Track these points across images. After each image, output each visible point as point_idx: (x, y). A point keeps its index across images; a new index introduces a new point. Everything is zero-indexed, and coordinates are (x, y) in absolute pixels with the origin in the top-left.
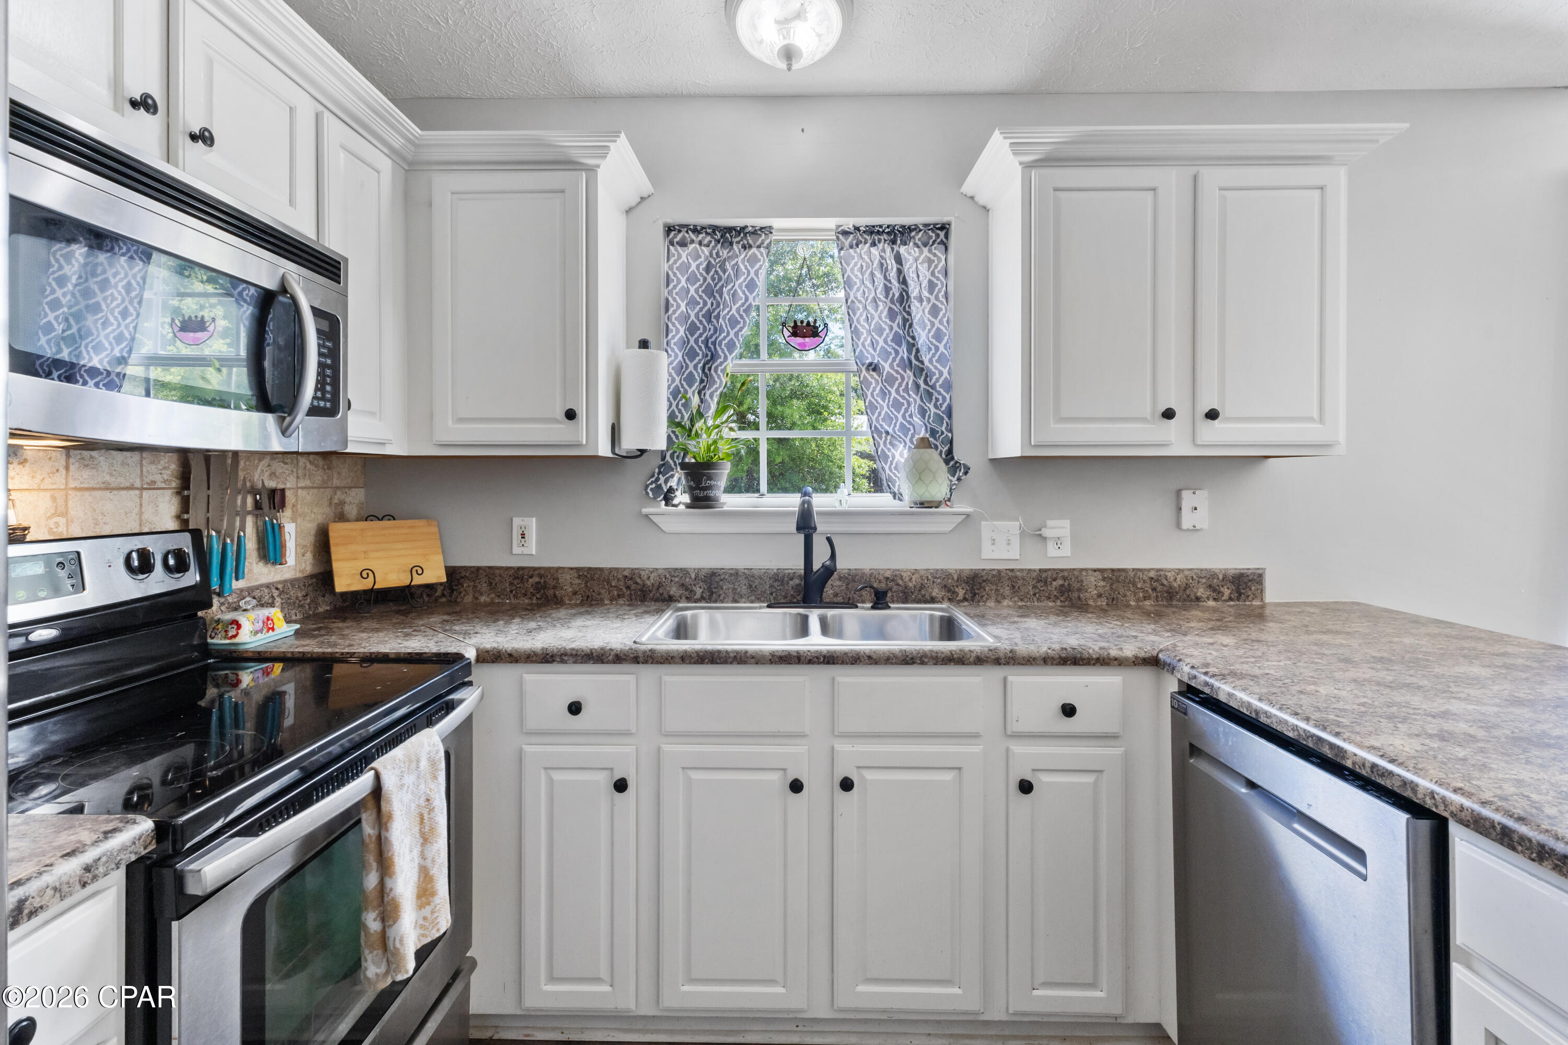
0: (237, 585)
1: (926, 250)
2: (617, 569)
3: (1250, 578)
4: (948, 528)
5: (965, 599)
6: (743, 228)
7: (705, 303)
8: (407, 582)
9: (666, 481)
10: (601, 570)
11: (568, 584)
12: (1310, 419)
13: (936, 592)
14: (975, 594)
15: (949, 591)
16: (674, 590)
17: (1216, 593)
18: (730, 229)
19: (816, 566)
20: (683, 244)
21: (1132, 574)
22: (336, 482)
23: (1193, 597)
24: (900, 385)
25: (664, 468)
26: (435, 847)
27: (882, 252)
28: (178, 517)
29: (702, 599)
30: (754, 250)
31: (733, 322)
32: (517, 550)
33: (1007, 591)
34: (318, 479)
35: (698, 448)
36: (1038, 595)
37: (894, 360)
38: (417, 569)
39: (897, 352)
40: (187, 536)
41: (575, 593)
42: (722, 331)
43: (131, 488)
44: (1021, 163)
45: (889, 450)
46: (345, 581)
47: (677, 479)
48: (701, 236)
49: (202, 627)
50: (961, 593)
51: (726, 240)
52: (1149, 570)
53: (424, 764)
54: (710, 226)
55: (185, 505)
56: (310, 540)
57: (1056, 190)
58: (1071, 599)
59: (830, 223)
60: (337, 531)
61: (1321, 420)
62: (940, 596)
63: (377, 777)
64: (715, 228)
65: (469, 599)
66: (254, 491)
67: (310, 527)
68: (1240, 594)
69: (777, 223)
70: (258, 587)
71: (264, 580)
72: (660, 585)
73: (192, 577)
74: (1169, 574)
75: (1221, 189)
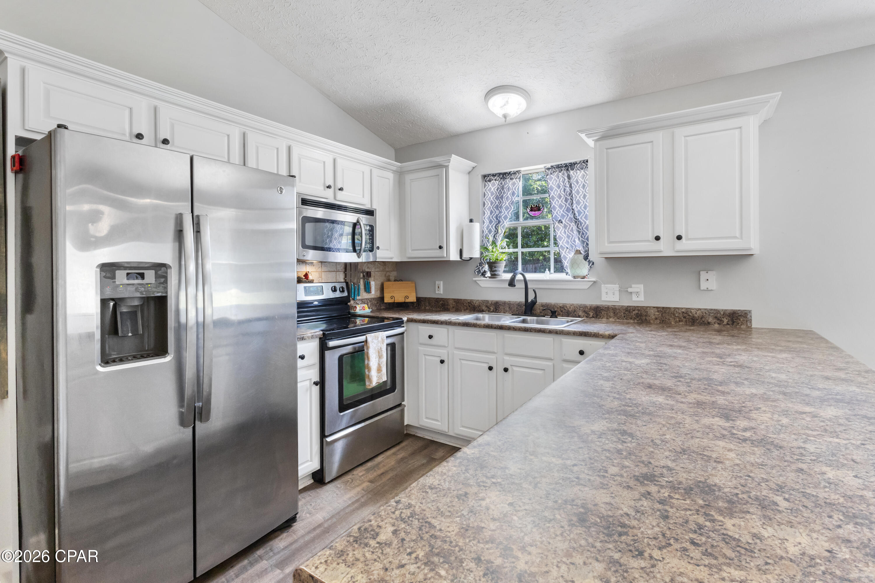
0: (358, 298)
1: (582, 171)
2: (466, 300)
3: (740, 314)
4: (587, 287)
5: (593, 317)
6: (510, 172)
7: (496, 203)
8: (404, 301)
9: (482, 268)
10: (461, 300)
11: (451, 304)
12: (735, 237)
13: (581, 313)
14: (597, 315)
15: (586, 313)
16: (484, 308)
17: (720, 321)
18: (505, 173)
19: (529, 300)
20: (490, 181)
21: (673, 310)
22: (387, 270)
23: (706, 322)
24: (569, 228)
25: (481, 264)
26: (382, 360)
27: (562, 175)
28: (344, 279)
29: (493, 311)
30: (514, 180)
31: (507, 208)
32: (437, 292)
33: (612, 314)
34: (381, 269)
35: (492, 256)
36: (626, 317)
37: (567, 218)
38: (407, 297)
39: (568, 215)
40: (345, 283)
41: (453, 307)
42: (502, 212)
43: (334, 271)
44: (593, 140)
45: (567, 255)
46: (387, 300)
47: (486, 267)
48: (496, 177)
49: (348, 308)
50: (591, 314)
51: (504, 178)
52: (682, 308)
53: (380, 339)
54: (498, 174)
55: (346, 276)
56: (379, 287)
57: (607, 149)
58: (642, 320)
59: (542, 166)
60: (386, 284)
61: (741, 238)
62: (582, 315)
63: (366, 337)
64: (500, 174)
65: (423, 308)
66: (363, 272)
67: (379, 283)
68: (733, 322)
69: (522, 169)
70: (364, 299)
71: (366, 297)
72: (479, 306)
73: (345, 294)
74: (693, 311)
75: (685, 137)
